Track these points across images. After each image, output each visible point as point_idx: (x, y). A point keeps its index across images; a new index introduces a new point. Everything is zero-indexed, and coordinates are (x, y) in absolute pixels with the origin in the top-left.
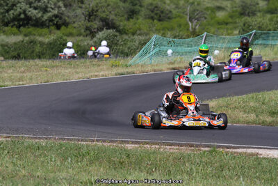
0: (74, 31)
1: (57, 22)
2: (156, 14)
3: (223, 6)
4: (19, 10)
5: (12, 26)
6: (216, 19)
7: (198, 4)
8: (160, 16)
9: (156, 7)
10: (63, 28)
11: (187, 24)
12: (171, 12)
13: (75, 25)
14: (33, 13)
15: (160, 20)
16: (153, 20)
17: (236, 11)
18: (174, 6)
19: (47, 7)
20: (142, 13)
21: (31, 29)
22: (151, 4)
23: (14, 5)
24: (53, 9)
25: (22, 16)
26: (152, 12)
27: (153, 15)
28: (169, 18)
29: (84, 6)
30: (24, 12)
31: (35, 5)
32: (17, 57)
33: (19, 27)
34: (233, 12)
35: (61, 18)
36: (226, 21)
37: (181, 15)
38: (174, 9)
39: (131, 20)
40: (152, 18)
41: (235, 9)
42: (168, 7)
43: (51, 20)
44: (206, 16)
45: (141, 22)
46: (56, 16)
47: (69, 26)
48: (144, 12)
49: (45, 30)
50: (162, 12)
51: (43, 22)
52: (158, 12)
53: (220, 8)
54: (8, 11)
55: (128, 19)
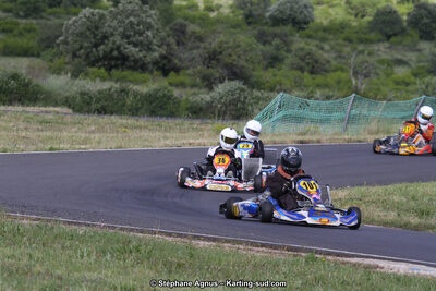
0: (187, 80)
1: (164, 65)
2: (308, 64)
3: (405, 59)
4: (110, 45)
5: (99, 68)
6: (394, 76)
7: (369, 54)
8: (313, 67)
9: (309, 54)
10: (172, 73)
11: (350, 81)
12: (328, 62)
13: (190, 71)
14: (132, 50)
15: (312, 73)
16: (303, 72)
17: (423, 67)
18: (334, 55)
19: (151, 43)
20: (287, 61)
21: (127, 73)
22: (302, 49)
23: (105, 37)
24: (159, 46)
25: (115, 53)
26: (303, 60)
27: (303, 64)
28: (326, 71)
29: (202, 45)
30: (118, 48)
31: (134, 40)
32: (102, 111)
33: (109, 69)
34: (419, 68)
35: (170, 61)
36: (407, 80)
37: (344, 67)
38: (335, 58)
39: (270, 69)
40: (301, 69)
41: (422, 64)
42: (326, 55)
43: (156, 63)
44: (378, 71)
45: (284, 73)
46: (163, 57)
47: (181, 73)
48: (290, 59)
49: (146, 75)
50: (317, 62)
51: (144, 64)
52: (310, 61)
53: (400, 62)
54: (96, 46)
55: (266, 68)
